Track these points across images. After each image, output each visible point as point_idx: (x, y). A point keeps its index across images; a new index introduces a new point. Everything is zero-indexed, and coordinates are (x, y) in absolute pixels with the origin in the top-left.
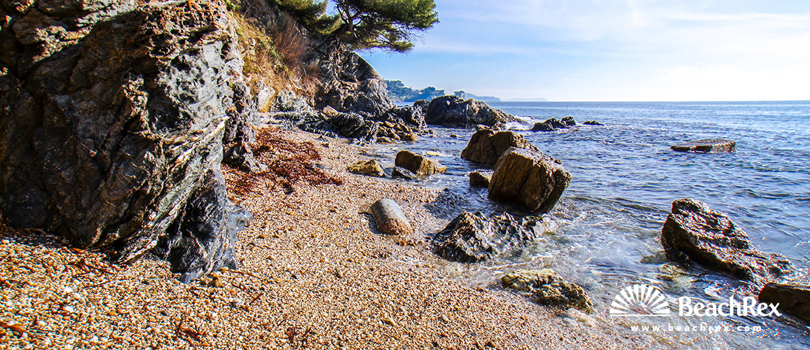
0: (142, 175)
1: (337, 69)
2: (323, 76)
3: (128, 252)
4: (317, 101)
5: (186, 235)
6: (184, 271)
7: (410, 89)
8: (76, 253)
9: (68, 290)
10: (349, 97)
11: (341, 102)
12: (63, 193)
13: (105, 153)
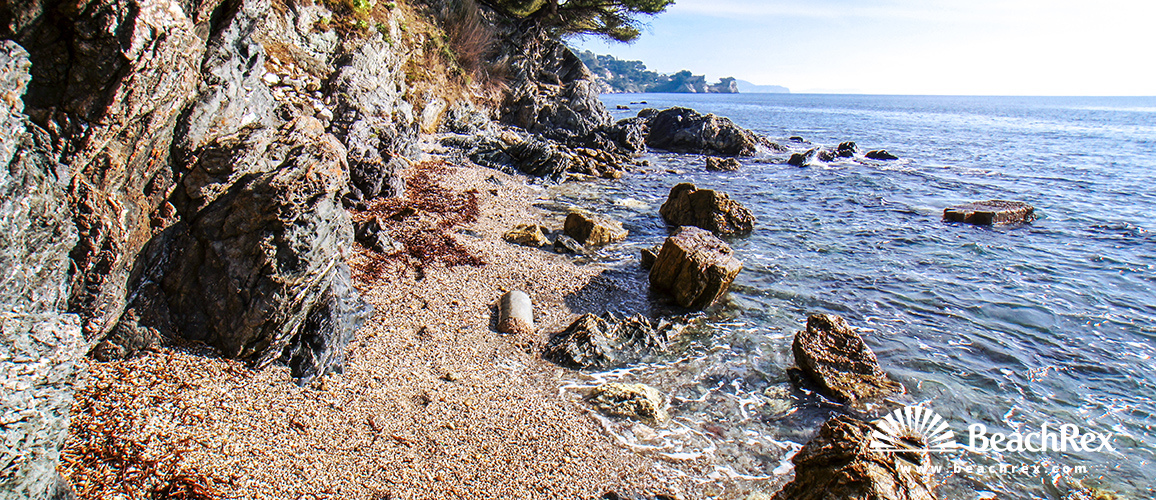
0: (271, 310)
1: (534, 66)
2: (512, 79)
3: (261, 361)
4: (503, 113)
5: (304, 345)
6: (300, 377)
7: (655, 74)
8: (227, 362)
9: (223, 391)
10: (546, 107)
11: (535, 115)
12: (218, 317)
13: (247, 290)
